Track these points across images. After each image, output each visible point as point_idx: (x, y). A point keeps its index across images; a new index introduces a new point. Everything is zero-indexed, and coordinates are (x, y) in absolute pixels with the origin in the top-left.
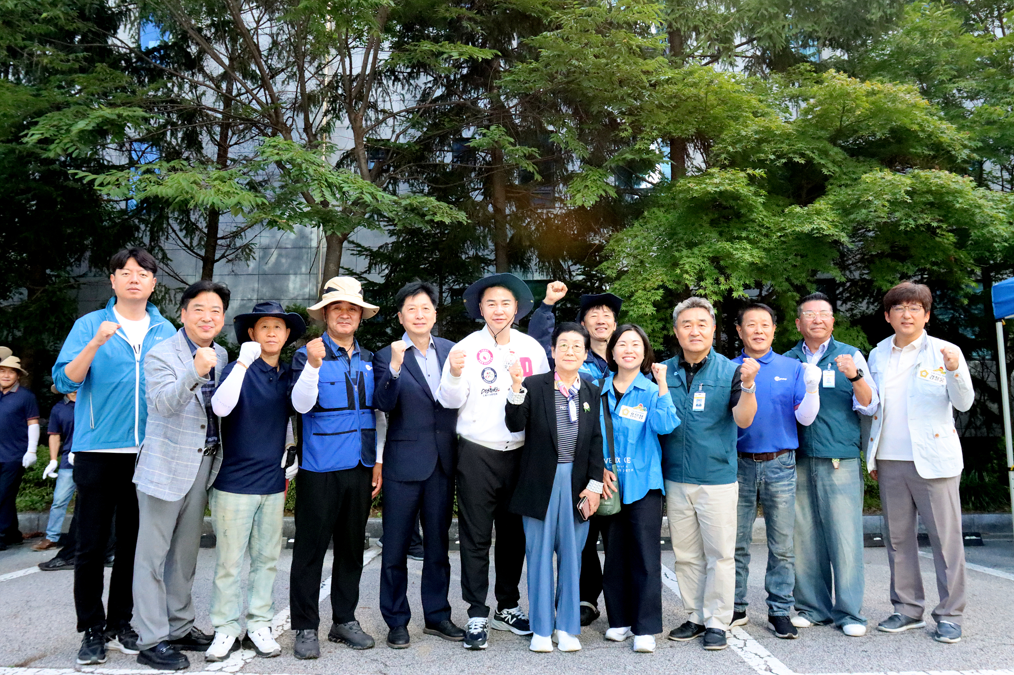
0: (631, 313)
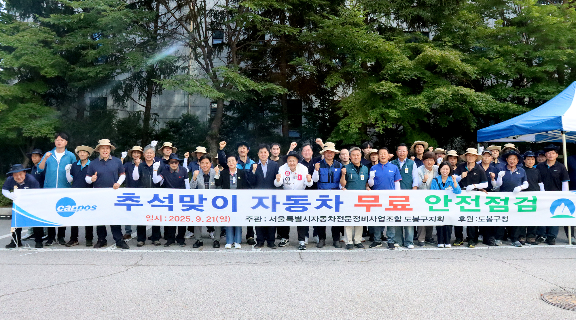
0: (349, 132)
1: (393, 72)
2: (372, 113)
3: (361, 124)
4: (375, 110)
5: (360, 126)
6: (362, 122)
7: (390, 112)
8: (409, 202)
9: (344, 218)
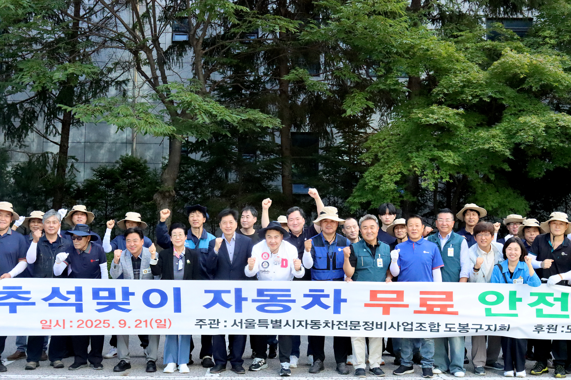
0: (381, 188)
1: (451, 90)
2: (416, 157)
3: (400, 175)
4: (421, 153)
5: (398, 179)
6: (401, 173)
7: (445, 156)
8: (452, 301)
9: (349, 324)
